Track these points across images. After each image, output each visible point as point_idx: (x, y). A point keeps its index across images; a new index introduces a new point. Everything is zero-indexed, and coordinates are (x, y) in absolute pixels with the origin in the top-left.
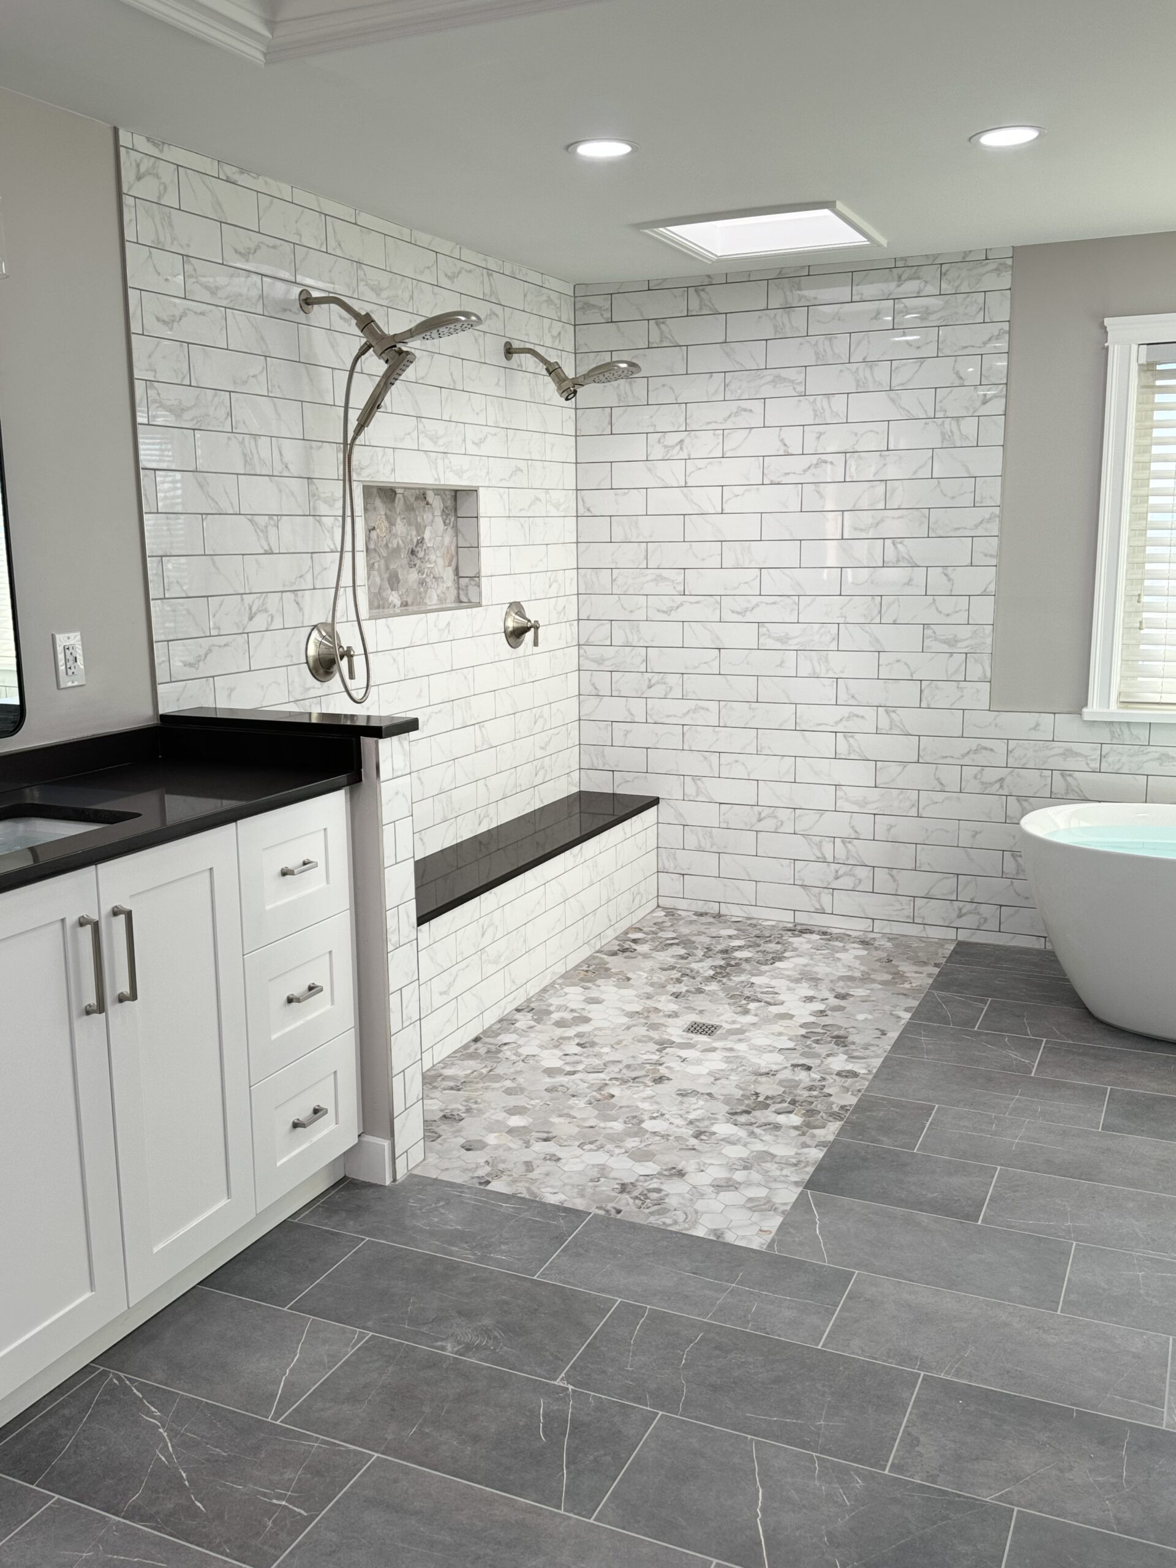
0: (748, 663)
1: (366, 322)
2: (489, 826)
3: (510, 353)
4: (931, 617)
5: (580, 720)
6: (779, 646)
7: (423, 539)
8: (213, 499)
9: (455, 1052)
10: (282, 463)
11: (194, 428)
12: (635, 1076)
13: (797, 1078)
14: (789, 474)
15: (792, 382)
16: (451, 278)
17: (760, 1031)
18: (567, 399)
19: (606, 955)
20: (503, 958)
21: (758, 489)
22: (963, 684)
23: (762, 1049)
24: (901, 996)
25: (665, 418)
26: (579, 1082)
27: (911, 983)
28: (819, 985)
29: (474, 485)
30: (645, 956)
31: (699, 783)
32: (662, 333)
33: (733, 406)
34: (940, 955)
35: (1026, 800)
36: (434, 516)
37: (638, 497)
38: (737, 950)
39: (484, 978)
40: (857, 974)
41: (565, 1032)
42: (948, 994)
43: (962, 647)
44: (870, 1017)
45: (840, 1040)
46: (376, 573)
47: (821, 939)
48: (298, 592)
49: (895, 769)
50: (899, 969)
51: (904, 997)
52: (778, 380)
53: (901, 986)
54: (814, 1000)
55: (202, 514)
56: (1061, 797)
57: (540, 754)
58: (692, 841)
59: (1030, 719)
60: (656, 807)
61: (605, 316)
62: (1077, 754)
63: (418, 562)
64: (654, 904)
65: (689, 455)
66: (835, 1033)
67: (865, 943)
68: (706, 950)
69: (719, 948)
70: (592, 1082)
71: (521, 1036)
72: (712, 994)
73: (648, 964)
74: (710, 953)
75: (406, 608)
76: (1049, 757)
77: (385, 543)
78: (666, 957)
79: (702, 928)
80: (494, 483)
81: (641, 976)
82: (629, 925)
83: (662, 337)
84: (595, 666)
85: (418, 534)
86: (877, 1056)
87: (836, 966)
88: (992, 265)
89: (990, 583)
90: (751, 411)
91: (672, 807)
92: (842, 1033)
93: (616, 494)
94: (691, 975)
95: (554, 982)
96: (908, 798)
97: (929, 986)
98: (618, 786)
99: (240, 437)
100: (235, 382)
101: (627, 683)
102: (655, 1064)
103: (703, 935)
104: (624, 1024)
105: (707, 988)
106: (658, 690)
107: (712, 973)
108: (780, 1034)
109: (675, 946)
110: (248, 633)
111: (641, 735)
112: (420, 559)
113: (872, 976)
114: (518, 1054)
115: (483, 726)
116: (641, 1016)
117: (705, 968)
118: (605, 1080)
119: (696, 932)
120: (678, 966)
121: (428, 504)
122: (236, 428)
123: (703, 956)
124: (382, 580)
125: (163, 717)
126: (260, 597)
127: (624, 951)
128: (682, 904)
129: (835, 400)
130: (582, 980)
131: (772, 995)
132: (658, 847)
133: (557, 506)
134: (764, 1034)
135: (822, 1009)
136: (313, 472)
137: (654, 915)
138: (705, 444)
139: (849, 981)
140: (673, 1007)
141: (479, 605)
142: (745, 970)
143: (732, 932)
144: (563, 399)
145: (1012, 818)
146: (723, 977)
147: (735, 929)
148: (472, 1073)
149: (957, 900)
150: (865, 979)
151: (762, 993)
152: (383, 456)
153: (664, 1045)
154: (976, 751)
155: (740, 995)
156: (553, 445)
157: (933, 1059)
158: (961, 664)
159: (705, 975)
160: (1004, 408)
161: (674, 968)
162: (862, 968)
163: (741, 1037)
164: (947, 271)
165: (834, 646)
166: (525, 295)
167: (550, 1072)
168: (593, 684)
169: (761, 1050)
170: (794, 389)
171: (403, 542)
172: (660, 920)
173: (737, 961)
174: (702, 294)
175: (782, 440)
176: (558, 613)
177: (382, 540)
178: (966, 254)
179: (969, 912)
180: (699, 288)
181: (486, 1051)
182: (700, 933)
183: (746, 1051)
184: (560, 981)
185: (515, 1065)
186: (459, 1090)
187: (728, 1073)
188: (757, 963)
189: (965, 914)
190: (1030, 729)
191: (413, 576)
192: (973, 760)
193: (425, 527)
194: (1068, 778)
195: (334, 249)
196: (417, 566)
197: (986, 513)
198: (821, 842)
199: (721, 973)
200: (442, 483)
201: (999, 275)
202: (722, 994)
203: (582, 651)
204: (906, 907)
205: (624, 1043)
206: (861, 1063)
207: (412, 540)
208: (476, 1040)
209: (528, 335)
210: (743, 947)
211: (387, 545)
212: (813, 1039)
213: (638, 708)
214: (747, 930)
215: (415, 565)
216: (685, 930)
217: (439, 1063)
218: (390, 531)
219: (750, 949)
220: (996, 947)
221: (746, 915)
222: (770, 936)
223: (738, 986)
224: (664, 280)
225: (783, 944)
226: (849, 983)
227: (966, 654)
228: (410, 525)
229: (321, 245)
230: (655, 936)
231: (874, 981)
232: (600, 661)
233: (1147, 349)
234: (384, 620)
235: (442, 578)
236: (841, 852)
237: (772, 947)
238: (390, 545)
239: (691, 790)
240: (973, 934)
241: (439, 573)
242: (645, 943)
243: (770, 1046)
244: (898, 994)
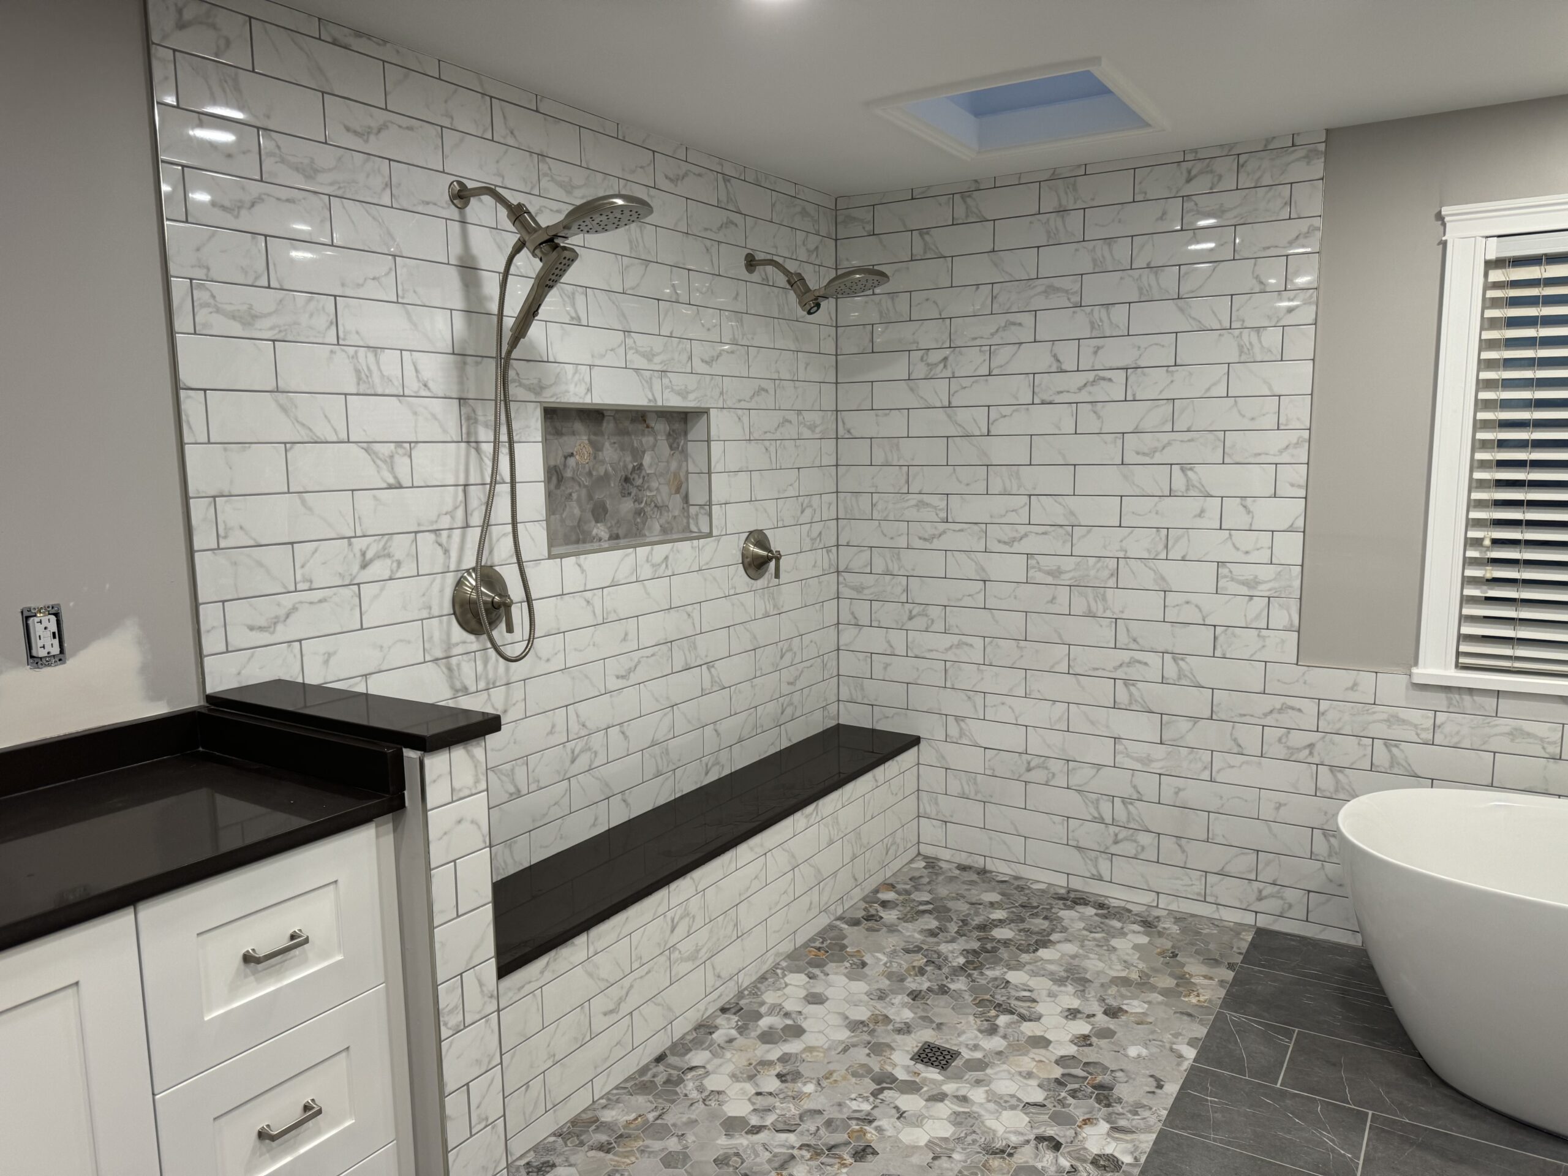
0: (1015, 598)
1: (518, 214)
2: (720, 774)
3: (751, 265)
4: (1227, 553)
5: (838, 650)
6: (1049, 580)
7: (641, 465)
8: (303, 425)
9: (626, 1080)
10: (419, 381)
11: (273, 338)
12: (832, 1143)
13: (1039, 1166)
14: (1062, 392)
15: (1067, 292)
16: (674, 180)
17: (1005, 1067)
18: (809, 313)
19: (847, 923)
20: (704, 950)
21: (1028, 409)
22: (1264, 632)
23: (1002, 1101)
24: (1185, 1018)
25: (929, 335)
26: (760, 1149)
27: (1198, 995)
28: (1087, 991)
29: (703, 406)
30: (892, 929)
31: (962, 724)
32: (926, 244)
33: (1002, 320)
34: (1235, 949)
35: (1340, 771)
36: (656, 440)
37: (899, 419)
38: (996, 926)
39: (673, 980)
40: (1134, 976)
41: (768, 1051)
42: (1243, 1018)
43: (1263, 589)
44: (1144, 1052)
45: (1104, 1094)
46: (574, 504)
47: (1096, 915)
48: (442, 532)
49: (1184, 725)
50: (1186, 969)
51: (1189, 1019)
52: (1050, 290)
53: (1186, 999)
54: (1079, 1016)
55: (285, 443)
56: (1383, 770)
57: (786, 689)
58: (954, 787)
59: (1347, 678)
60: (915, 749)
61: (867, 229)
62: (1404, 722)
63: (634, 491)
64: (913, 852)
65: (953, 373)
66: (1099, 1079)
67: (1148, 924)
68: (961, 924)
69: (977, 920)
70: (776, 1150)
71: (715, 1055)
72: (958, 995)
73: (891, 942)
74: (966, 928)
75: (616, 539)
76: (1370, 723)
77: (587, 470)
78: (913, 932)
79: (963, 889)
80: (729, 404)
81: (880, 960)
82: (881, 881)
83: (926, 248)
84: (854, 595)
85: (635, 458)
86: (1148, 1130)
87: (1110, 959)
88: (1301, 153)
89: (1297, 518)
90: (1020, 324)
91: (933, 748)
92: (1105, 1079)
93: (877, 415)
94: (936, 961)
95: (777, 966)
96: (1200, 759)
97: (1220, 1002)
98: (877, 722)
99: (351, 350)
100: (343, 285)
101: (888, 613)
102: (863, 1120)
103: (962, 900)
104: (843, 1042)
105: (952, 986)
106: (920, 623)
107: (961, 960)
108: (1029, 1075)
109: (927, 915)
110: (358, 584)
111: (902, 668)
112: (637, 487)
113: (1152, 980)
114: (701, 1089)
115: (713, 666)
116: (865, 1029)
117: (954, 951)
118: (793, 1147)
119: (954, 895)
120: (925, 947)
121: (648, 427)
122: (344, 339)
123: (956, 932)
124: (582, 511)
125: (211, 699)
126: (380, 540)
127: (869, 918)
128: (945, 854)
129: (1114, 310)
130: (811, 964)
131: (1028, 1004)
132: (918, 790)
133: (812, 428)
134: (1009, 1072)
135: (1086, 1032)
136: (468, 392)
137: (913, 866)
138: (972, 361)
139: (1123, 986)
140: (907, 1015)
141: (710, 535)
142: (1001, 959)
143: (995, 897)
144: (805, 313)
145: (1324, 791)
146: (975, 969)
147: (999, 893)
148: (636, 1119)
149: (1256, 880)
150: (1143, 984)
151: (1018, 999)
152: (575, 373)
153: (884, 1081)
154: (1281, 711)
155: (990, 1001)
156: (807, 365)
157: (1221, 1141)
158: (1262, 611)
159: (955, 964)
160: (1314, 316)
161: (918, 949)
162: (1141, 965)
163: (979, 1075)
164: (1246, 162)
165: (1112, 583)
166: (773, 205)
167: (732, 1125)
168: (852, 613)
169: (1004, 1103)
170: (1069, 299)
171: (613, 469)
172: (917, 874)
173: (994, 944)
174: (969, 200)
175: (1055, 356)
176: (812, 539)
177: (584, 468)
178: (1268, 141)
179: (1271, 896)
180: (965, 195)
181: (664, 1079)
182: (959, 897)
183: (982, 1104)
184: (784, 964)
185: (693, 1108)
186: (608, 1152)
187: (951, 1146)
188: (1017, 948)
189: (1266, 897)
190: (1347, 689)
191: (627, 506)
192: (1277, 720)
193: (644, 452)
194: (1394, 750)
195: (504, 137)
196: (633, 494)
197: (1293, 437)
198: (1098, 800)
199: (972, 962)
200: (660, 403)
201: (1308, 163)
202: (968, 998)
203: (841, 579)
204: (1197, 883)
205: (835, 1076)
206: (1127, 1141)
207: (625, 466)
208: (660, 1059)
209: (777, 248)
210: (1005, 921)
211: (590, 474)
212: (1070, 1087)
213: (898, 639)
214: (1012, 895)
215: (630, 494)
216: (943, 891)
217: (602, 1098)
218: (595, 458)
219: (1012, 925)
220: (1303, 940)
221: (1014, 874)
222: (1037, 907)
223: (990, 985)
224: (929, 187)
225: (1051, 921)
226: (1123, 990)
227: (1269, 598)
228: (622, 449)
229: (485, 131)
230: (907, 897)
231: (1153, 988)
232: (859, 589)
233: (1498, 242)
234: (573, 559)
235: (667, 506)
236: (1121, 813)
237: (1040, 923)
238: (594, 473)
239: (953, 731)
240: (1275, 921)
241: (663, 501)
242: (893, 908)
243: (1012, 1096)
244: (1182, 1013)
